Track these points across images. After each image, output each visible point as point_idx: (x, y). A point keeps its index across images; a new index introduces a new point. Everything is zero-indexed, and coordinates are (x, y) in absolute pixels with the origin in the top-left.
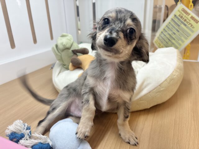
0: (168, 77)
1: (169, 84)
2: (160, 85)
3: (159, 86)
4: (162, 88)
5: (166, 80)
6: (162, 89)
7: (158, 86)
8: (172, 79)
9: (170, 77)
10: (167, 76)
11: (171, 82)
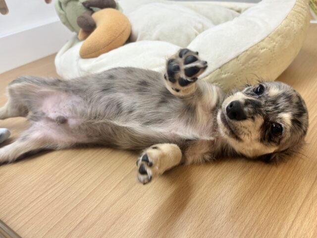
0: (244, 52)
1: (242, 66)
2: (220, 68)
3: (219, 70)
4: (225, 74)
5: (237, 57)
6: (224, 76)
7: (216, 69)
8: (255, 56)
9: (248, 52)
10: (243, 49)
11: (250, 62)
